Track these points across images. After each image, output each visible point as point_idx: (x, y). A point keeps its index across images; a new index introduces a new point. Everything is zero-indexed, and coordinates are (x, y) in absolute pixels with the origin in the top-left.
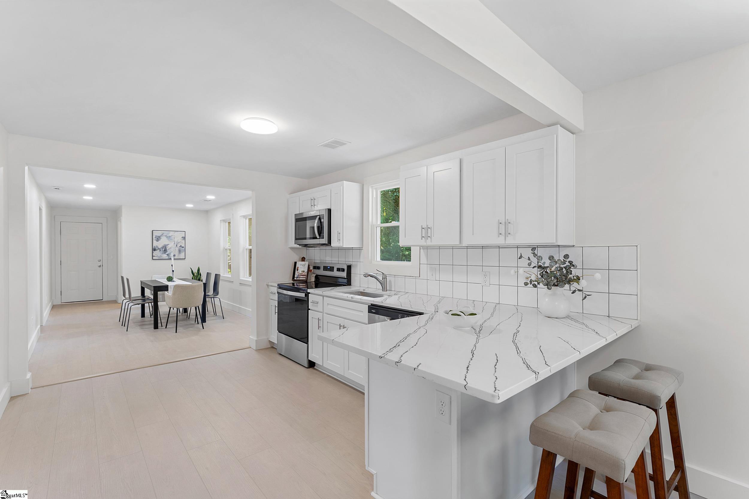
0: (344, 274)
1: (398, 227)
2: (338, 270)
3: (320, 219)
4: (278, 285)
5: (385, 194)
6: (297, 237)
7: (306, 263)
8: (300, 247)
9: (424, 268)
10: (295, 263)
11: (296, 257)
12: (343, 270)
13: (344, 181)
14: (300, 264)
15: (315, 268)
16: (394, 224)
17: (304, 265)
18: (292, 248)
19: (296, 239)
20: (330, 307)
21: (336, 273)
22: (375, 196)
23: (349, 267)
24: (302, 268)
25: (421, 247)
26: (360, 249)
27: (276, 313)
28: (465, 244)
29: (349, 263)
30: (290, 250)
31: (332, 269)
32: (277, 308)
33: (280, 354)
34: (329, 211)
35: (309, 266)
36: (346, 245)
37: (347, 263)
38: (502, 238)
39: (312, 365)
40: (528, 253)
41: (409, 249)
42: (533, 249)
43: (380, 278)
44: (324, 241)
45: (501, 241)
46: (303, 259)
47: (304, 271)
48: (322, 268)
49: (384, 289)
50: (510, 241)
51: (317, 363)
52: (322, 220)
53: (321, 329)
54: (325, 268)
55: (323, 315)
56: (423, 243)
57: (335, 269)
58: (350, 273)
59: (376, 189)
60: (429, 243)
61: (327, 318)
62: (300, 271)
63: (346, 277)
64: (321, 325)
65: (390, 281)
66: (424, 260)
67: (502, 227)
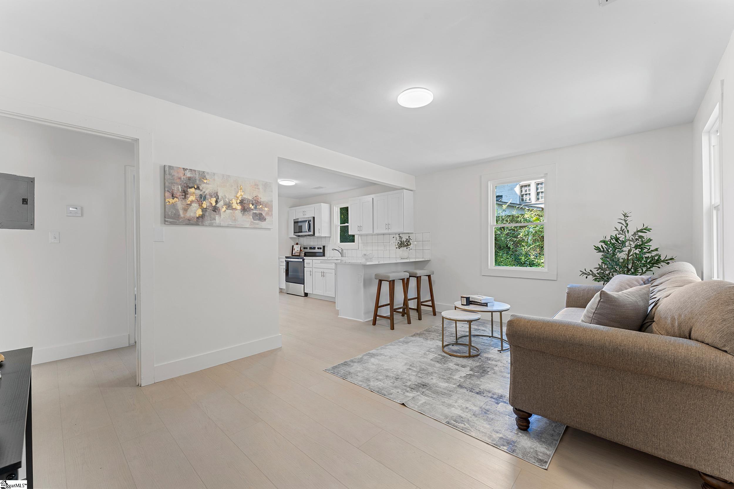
0: (321, 251)
1: (348, 226)
2: (318, 248)
3: (309, 222)
4: (286, 257)
5: (341, 209)
6: (295, 232)
7: (299, 246)
8: (296, 237)
9: (360, 245)
10: (293, 246)
11: (293, 243)
12: (321, 248)
13: (322, 204)
14: (295, 247)
15: (304, 248)
16: (346, 224)
17: (298, 247)
18: (291, 238)
19: (294, 233)
20: (316, 264)
21: (316, 250)
22: (337, 211)
23: (324, 247)
24: (297, 248)
25: (359, 235)
26: (330, 237)
27: (284, 272)
28: (375, 233)
29: (324, 245)
30: (290, 239)
31: (314, 248)
32: (285, 270)
33: (288, 294)
34: (314, 218)
35: (300, 247)
36: (323, 235)
37: (323, 245)
38: (387, 230)
39: (306, 295)
40: (397, 236)
41: (354, 236)
42: (399, 234)
43: (340, 251)
44: (311, 233)
45: (386, 231)
46: (297, 244)
47: (298, 250)
48: (309, 248)
49: (342, 256)
50: (390, 231)
51: (309, 293)
52: (310, 223)
53: (312, 276)
54: (311, 248)
55: (312, 269)
56: (358, 233)
57: (316, 248)
58: (325, 250)
59: (337, 207)
60: (361, 233)
61: (314, 270)
62: (296, 250)
63: (322, 252)
64: (311, 274)
65: (345, 252)
66: (360, 241)
67: (387, 226)
